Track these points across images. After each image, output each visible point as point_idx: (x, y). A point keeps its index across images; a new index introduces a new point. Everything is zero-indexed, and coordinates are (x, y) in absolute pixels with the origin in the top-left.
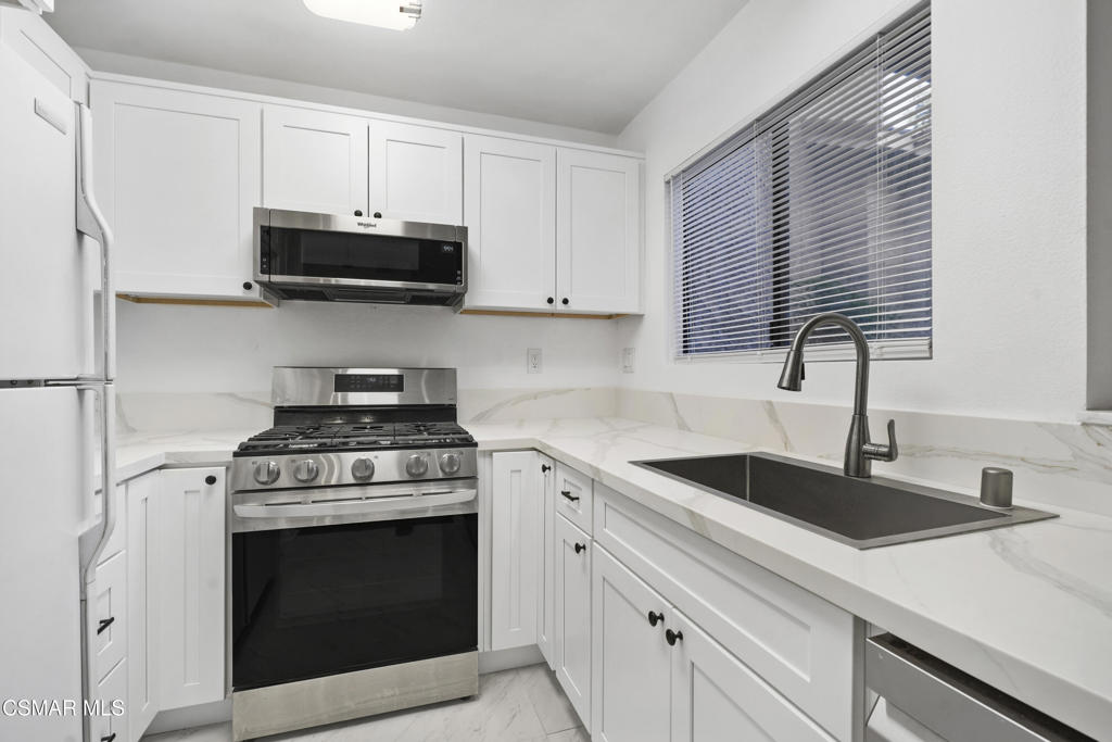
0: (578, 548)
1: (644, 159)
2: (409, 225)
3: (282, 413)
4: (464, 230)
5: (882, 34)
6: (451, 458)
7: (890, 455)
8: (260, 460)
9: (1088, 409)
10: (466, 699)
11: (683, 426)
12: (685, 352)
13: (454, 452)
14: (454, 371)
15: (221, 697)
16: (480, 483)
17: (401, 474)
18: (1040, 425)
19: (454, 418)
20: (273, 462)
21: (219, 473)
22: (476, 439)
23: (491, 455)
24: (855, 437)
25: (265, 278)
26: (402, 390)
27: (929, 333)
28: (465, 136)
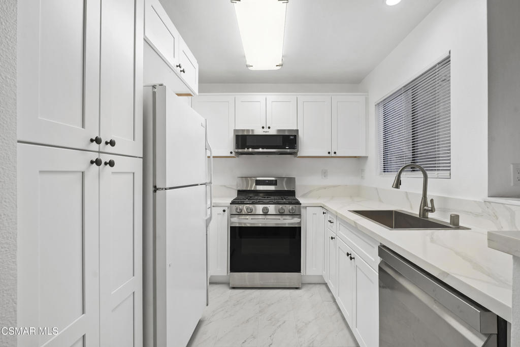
0: (332, 238)
1: (368, 95)
2: (279, 131)
3: (240, 192)
4: (297, 131)
5: (439, 63)
6: (292, 208)
7: (432, 210)
8: (237, 205)
9: (489, 197)
10: (297, 288)
11: (380, 201)
12: (384, 172)
13: (293, 206)
14: (294, 178)
15: (226, 274)
16: (302, 217)
17: (276, 212)
18: (475, 201)
19: (294, 195)
20: (241, 206)
21: (226, 209)
22: (301, 202)
23: (306, 208)
24: (422, 205)
25: (237, 150)
26: (276, 185)
27: (450, 170)
28: (298, 96)
